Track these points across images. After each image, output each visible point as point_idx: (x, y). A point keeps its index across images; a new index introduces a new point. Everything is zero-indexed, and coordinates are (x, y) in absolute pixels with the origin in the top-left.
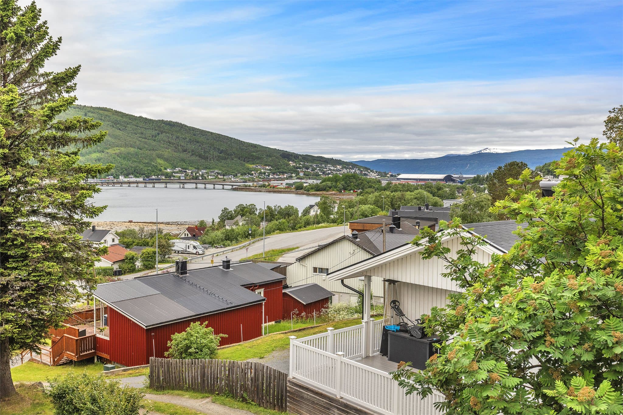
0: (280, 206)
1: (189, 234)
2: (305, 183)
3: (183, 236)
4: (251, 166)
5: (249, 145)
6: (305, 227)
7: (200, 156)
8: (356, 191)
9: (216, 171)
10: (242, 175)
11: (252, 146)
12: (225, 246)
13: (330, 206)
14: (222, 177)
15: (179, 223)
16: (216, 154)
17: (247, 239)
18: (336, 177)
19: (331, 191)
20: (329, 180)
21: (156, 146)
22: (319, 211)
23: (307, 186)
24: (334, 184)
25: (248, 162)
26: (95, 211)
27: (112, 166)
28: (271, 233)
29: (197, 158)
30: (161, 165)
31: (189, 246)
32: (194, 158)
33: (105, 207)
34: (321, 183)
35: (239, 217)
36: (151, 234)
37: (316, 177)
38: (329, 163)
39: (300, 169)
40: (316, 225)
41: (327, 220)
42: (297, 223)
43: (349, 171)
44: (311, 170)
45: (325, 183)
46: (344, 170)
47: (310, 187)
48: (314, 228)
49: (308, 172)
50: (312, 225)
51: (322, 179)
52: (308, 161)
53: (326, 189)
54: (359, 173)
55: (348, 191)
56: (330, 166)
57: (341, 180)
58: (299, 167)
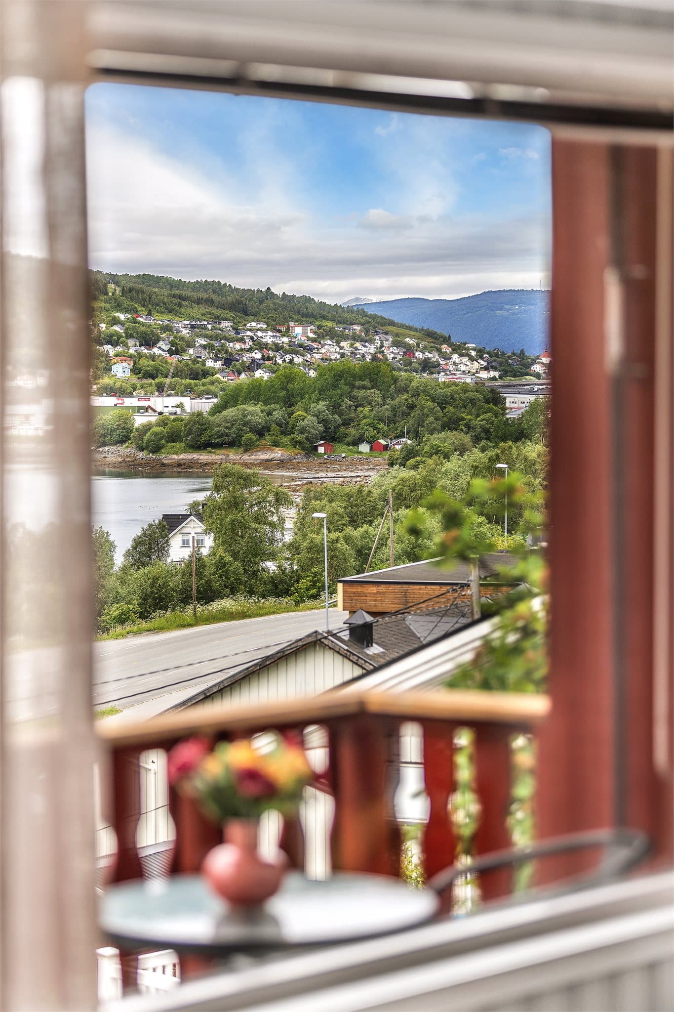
2: (138, 409)
6: (144, 616)
8: (386, 448)
13: (260, 519)
18: (289, 379)
19: (264, 448)
20: (255, 393)
22: (209, 541)
23: (147, 427)
24: (278, 414)
34: (216, 410)
37: (190, 384)
38: (255, 315)
39: (115, 344)
40: (195, 607)
41: (246, 582)
42: (105, 598)
43: (352, 353)
44: (166, 348)
45: (233, 409)
46: (325, 344)
47: (163, 431)
48: (185, 620)
49: (154, 360)
50: (178, 608)
51: (222, 389)
52: (151, 304)
53: (239, 441)
54: (399, 362)
55: (348, 444)
56: (258, 330)
57: (314, 397)
58: (111, 336)
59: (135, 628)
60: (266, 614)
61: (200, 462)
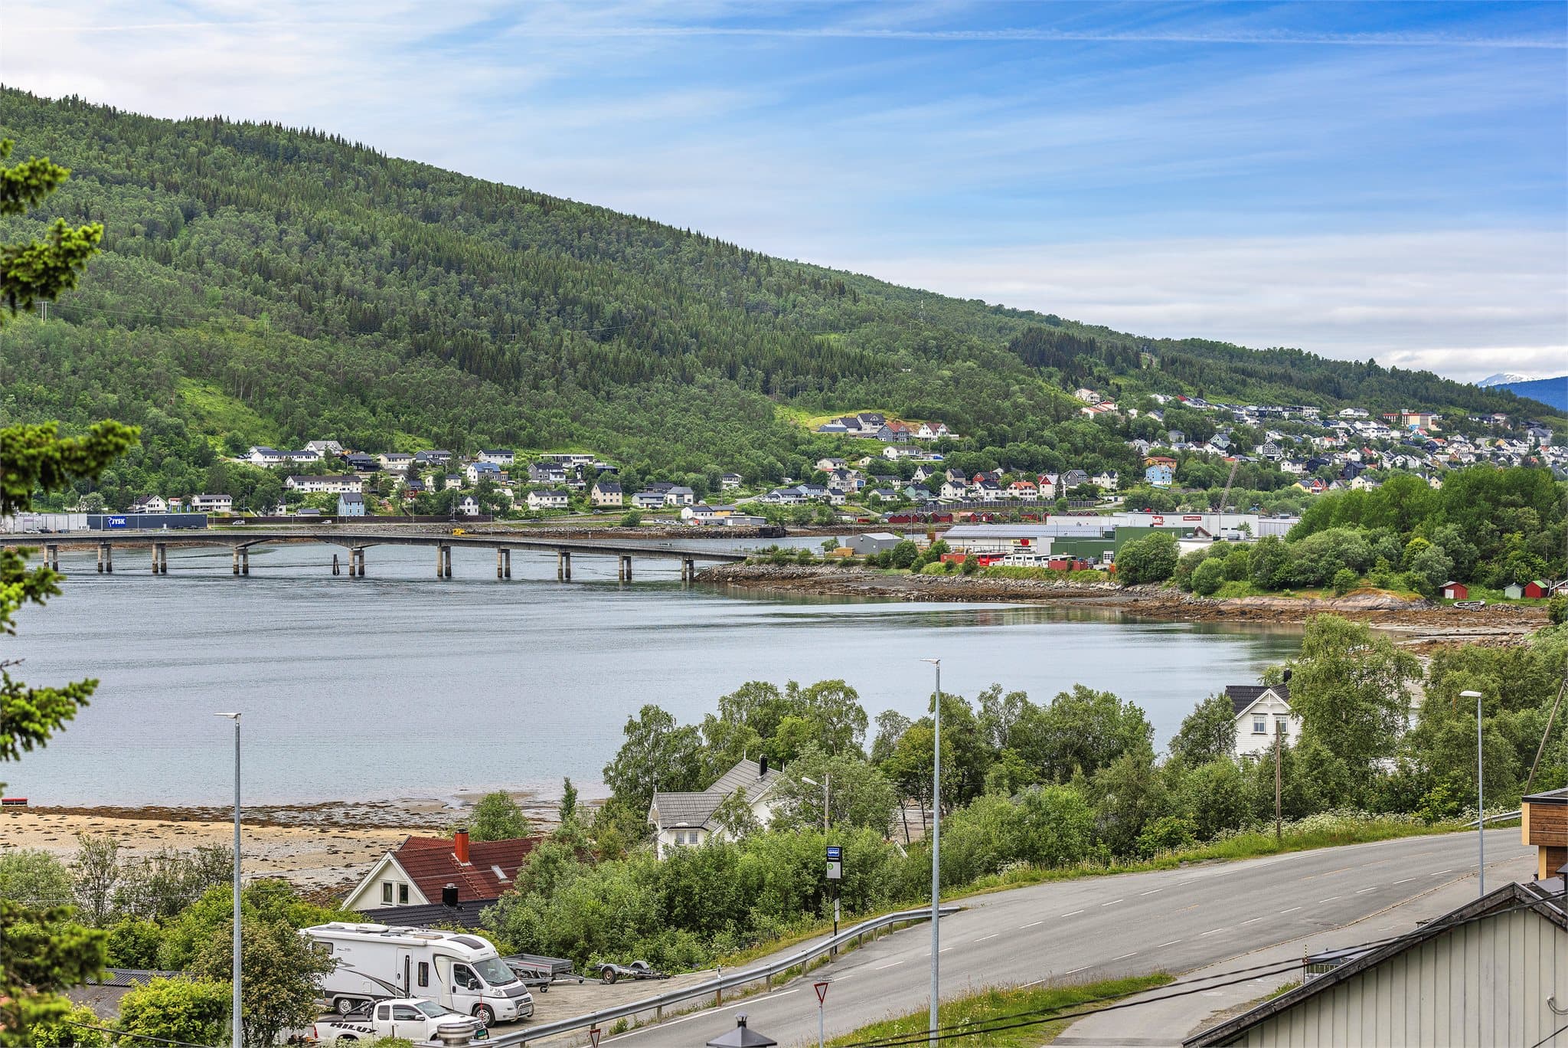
0: (1022, 697)
1: (413, 888)
2: (1183, 533)
3: (374, 900)
4: (813, 423)
5: (802, 281)
6: (1203, 836)
7: (468, 358)
8: (1545, 593)
9: (579, 457)
10: (751, 481)
11: (816, 285)
12: (662, 965)
13: (1372, 696)
14: (616, 499)
15: (338, 814)
16: (574, 341)
17: (808, 917)
18: (1404, 490)
19: (1366, 591)
20: (1353, 511)
21: (171, 292)
22: (1294, 728)
23: (1198, 558)
24: (1386, 542)
25: (792, 394)
26: (27, 716)
27: (125, 436)
28: (972, 876)
29: (451, 371)
30: (211, 424)
31: (424, 966)
32: (423, 372)
33: (81, 693)
34: (1298, 534)
35: (747, 771)
36: (160, 886)
37: (1258, 497)
38: (1352, 400)
39: (1150, 438)
40: (1279, 824)
41: (1352, 788)
42: (1147, 808)
43: (1493, 454)
44: (1224, 444)
45: (1322, 534)
46: (1454, 442)
47: (1220, 564)
48: (1265, 844)
49: (1205, 462)
50: (1254, 826)
51: (1305, 505)
52: (1203, 384)
53: (1331, 579)
54: (1562, 467)
55: (1489, 587)
56: (1356, 420)
57: (1439, 517)
58: (1145, 426)
59: (1191, 854)
60: (1384, 837)
61: (1273, 608)
